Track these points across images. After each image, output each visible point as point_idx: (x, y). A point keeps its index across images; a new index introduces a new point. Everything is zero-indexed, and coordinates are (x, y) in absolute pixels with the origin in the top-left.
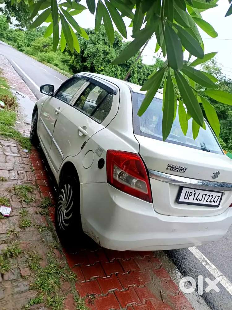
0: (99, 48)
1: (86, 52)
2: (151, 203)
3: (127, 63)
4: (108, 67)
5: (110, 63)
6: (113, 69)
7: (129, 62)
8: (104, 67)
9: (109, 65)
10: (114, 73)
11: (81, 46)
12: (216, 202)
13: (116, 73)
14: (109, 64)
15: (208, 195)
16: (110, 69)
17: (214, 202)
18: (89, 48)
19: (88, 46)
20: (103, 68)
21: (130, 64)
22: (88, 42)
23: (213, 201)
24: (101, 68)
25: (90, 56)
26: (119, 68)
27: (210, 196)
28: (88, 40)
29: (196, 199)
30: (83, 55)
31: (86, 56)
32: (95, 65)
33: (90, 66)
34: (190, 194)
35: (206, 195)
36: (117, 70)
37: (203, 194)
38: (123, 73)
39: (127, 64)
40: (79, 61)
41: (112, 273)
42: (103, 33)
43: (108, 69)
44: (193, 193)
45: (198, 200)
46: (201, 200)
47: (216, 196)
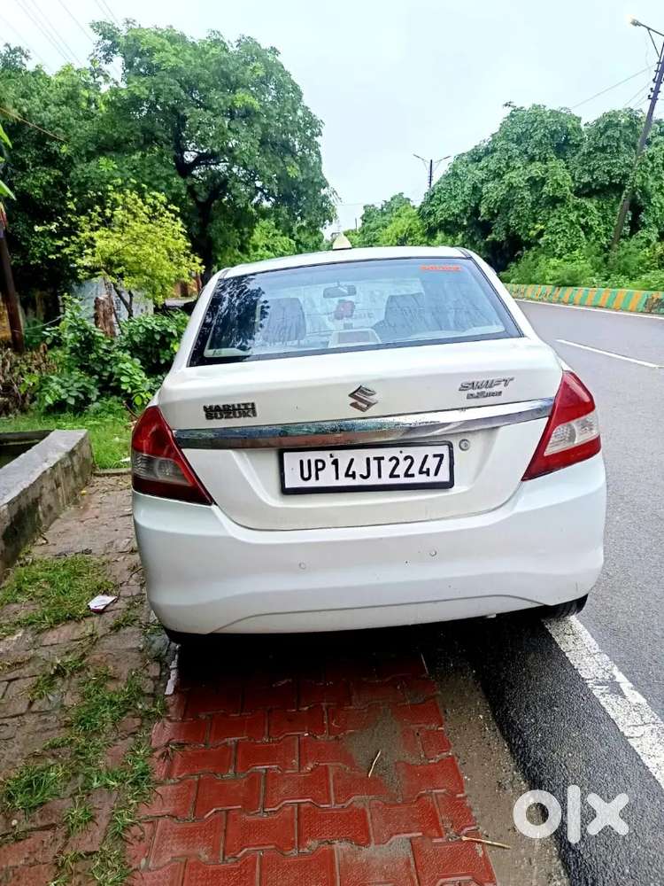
0: (513, 180)
1: (483, 210)
2: (210, 504)
3: (611, 178)
4: (555, 216)
5: (558, 205)
6: (573, 217)
7: (618, 172)
8: (545, 222)
9: (556, 212)
10: (580, 224)
11: (467, 198)
12: (436, 474)
13: (587, 223)
14: (556, 208)
15: (387, 458)
16: (563, 221)
17: (428, 473)
18: (488, 193)
19: (484, 191)
20: (543, 227)
21: (625, 176)
22: (482, 182)
23: (421, 472)
24: (535, 230)
25: (498, 212)
26: (591, 204)
27: (401, 460)
28: (481, 175)
29: (347, 475)
30: (479, 218)
31: (486, 218)
32: (519, 229)
33: (504, 238)
34: (316, 465)
35: (379, 459)
36: (587, 212)
37: (368, 459)
38: (609, 212)
39: (614, 181)
40: (475, 239)
42: (515, 136)
43: (557, 221)
44: (329, 460)
45: (353, 476)
46: (365, 474)
47: (426, 456)
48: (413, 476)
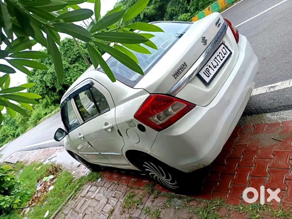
0: (51, 72)
1: (49, 85)
2: (195, 106)
3: (76, 55)
4: (70, 73)
5: (69, 70)
6: (75, 70)
7: (76, 53)
8: (69, 76)
9: (70, 72)
10: (79, 70)
11: (41, 85)
12: (227, 53)
13: (80, 69)
14: (69, 71)
15: (217, 56)
16: (74, 72)
18: (46, 79)
19: (44, 80)
20: (70, 77)
21: (79, 53)
22: (41, 78)
23: (225, 54)
24: (68, 79)
25: (54, 82)
26: (77, 64)
28: (40, 76)
29: (215, 68)
30: (50, 88)
31: (52, 86)
32: (64, 82)
33: (61, 88)
34: (207, 70)
35: (216, 58)
36: (78, 67)
37: (214, 60)
38: (83, 63)
39: (77, 56)
40: (53, 94)
41: (235, 169)
42: (40, 61)
43: (72, 73)
44: (208, 67)
46: (217, 64)
47: (222, 50)
48: (224, 57)
